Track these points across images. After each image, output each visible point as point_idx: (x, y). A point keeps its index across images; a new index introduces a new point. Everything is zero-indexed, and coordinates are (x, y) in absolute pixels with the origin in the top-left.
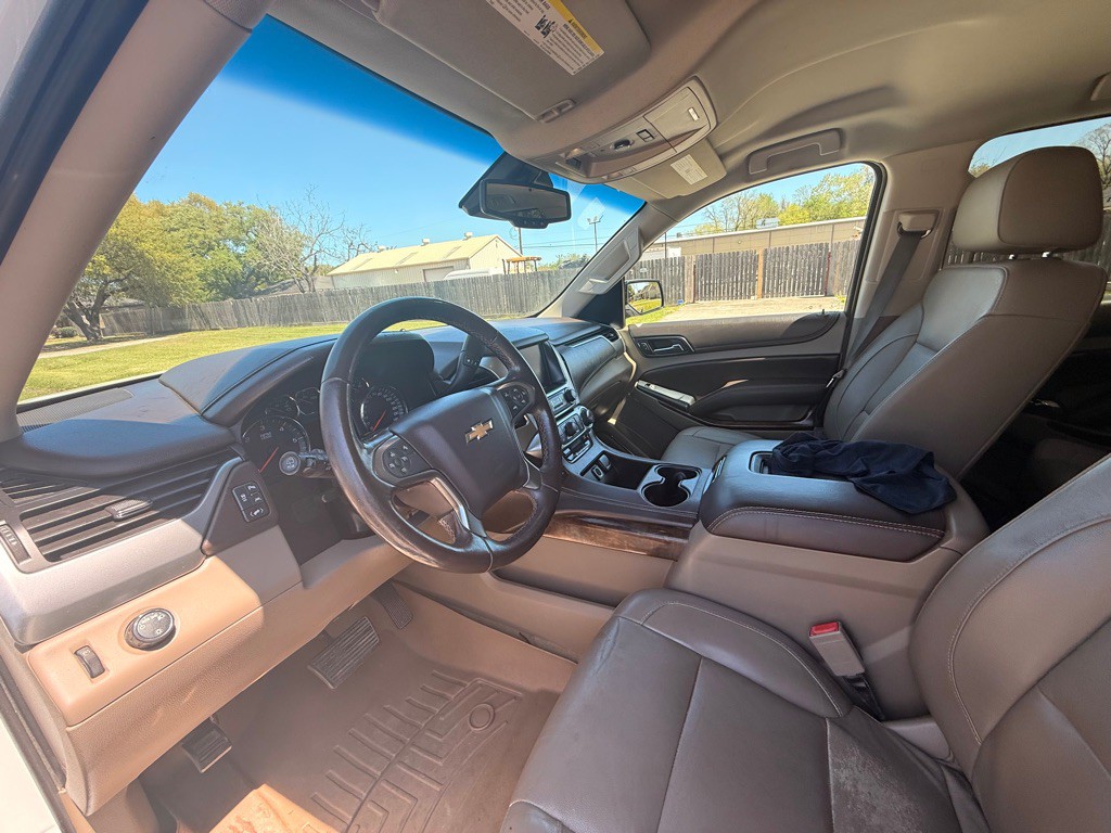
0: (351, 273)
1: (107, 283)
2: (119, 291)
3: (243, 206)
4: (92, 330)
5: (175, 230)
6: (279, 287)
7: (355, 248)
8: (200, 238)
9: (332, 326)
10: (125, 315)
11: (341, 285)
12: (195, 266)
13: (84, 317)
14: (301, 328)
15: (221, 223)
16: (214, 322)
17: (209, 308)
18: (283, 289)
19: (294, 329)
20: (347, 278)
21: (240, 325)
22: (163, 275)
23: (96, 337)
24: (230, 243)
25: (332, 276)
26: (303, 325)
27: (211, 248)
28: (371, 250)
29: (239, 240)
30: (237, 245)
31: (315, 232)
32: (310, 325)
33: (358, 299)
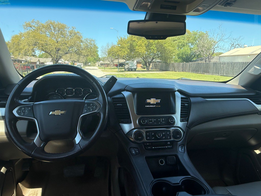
0: (228, 56)
1: (155, 55)
2: (157, 58)
3: (198, 32)
4: (148, 67)
5: (176, 40)
6: (200, 59)
7: (233, 46)
8: (182, 43)
9: (212, 76)
10: (157, 64)
11: (222, 60)
12: (177, 52)
13: (148, 64)
14: (201, 75)
15: (190, 38)
16: (176, 69)
17: (176, 64)
18: (201, 60)
19: (198, 74)
20: (226, 58)
21: (183, 71)
22: (168, 54)
23: (148, 70)
24: (190, 44)
25: (220, 57)
26: (202, 74)
27: (184, 46)
28: (241, 47)
29: (193, 43)
30: (192, 45)
31: (218, 40)
32: (204, 74)
33: (225, 66)
